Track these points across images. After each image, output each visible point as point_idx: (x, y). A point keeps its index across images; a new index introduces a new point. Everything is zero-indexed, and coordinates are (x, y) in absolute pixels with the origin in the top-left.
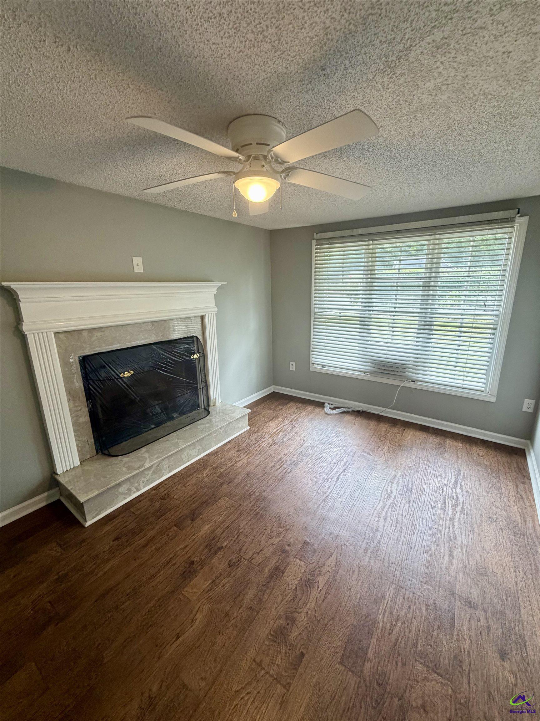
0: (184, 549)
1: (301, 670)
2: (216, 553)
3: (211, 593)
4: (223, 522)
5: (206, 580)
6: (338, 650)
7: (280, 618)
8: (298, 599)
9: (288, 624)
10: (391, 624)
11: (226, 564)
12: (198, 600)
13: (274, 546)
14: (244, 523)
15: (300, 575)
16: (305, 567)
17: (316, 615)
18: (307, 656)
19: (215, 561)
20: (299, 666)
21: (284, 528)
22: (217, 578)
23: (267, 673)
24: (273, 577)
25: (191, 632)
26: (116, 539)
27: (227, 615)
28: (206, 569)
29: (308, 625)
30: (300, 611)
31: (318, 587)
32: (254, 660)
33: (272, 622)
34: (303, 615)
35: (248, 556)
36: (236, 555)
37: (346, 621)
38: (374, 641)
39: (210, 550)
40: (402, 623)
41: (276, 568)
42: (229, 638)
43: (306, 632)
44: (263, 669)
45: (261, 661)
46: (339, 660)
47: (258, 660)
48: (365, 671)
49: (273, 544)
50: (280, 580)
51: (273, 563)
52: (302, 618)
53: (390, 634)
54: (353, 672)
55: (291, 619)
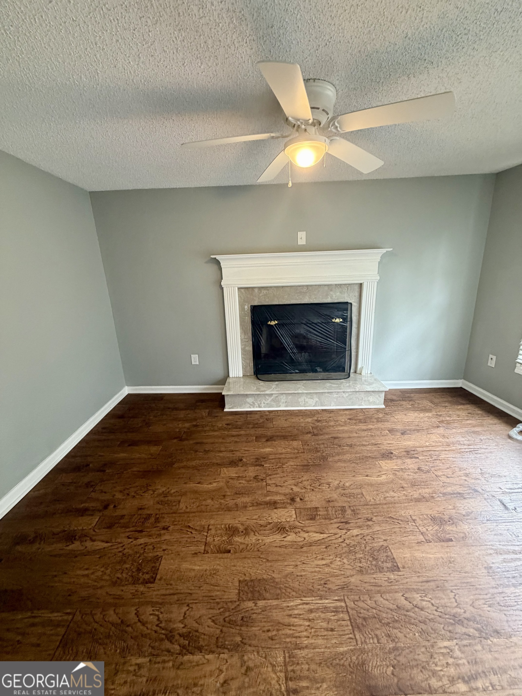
0: (245, 450)
1: (220, 555)
2: (256, 465)
3: (231, 481)
4: (281, 454)
5: (236, 473)
6: (247, 575)
7: (242, 524)
8: (264, 529)
9: (242, 532)
10: (300, 615)
11: (254, 475)
12: (223, 478)
13: (291, 491)
14: (292, 464)
15: (284, 520)
16: (293, 519)
17: (262, 547)
18: (230, 554)
19: (251, 469)
20: (221, 553)
21: (312, 488)
22: (242, 477)
23: (207, 536)
24: (267, 504)
25: (206, 487)
26: (227, 424)
27: (224, 496)
28: (242, 469)
29: (250, 545)
30: (256, 534)
31: (284, 538)
32: (209, 525)
33: (237, 522)
34: (256, 537)
35: (269, 482)
36: (265, 476)
37: (273, 571)
38: (275, 602)
39: (256, 462)
40: (309, 626)
41: (275, 503)
42: (213, 506)
43: (244, 546)
44: (207, 533)
45: (211, 529)
46: (241, 579)
47: (210, 527)
48: (246, 603)
49: (292, 489)
50: (269, 509)
51: (277, 498)
52: (252, 539)
53: (290, 616)
54: (239, 593)
55: (247, 532)
